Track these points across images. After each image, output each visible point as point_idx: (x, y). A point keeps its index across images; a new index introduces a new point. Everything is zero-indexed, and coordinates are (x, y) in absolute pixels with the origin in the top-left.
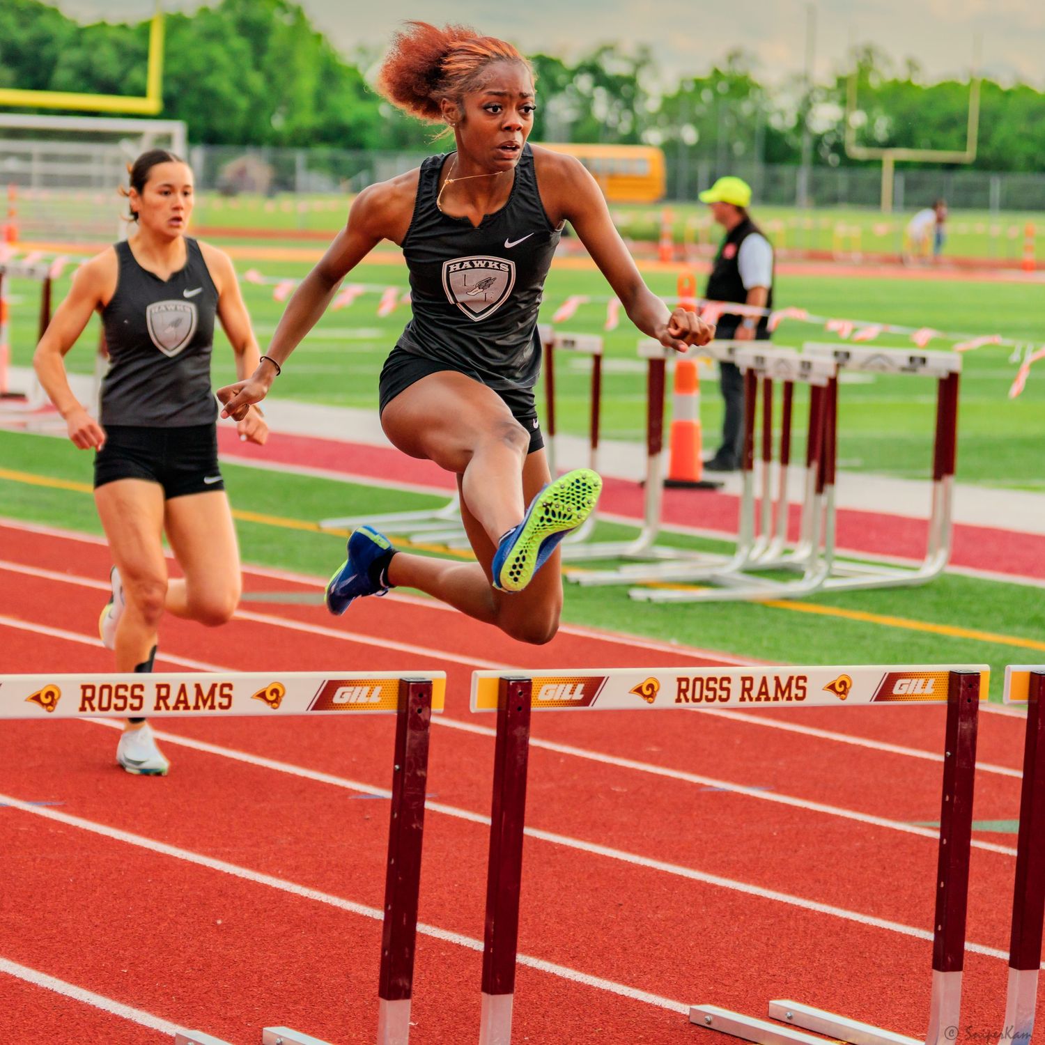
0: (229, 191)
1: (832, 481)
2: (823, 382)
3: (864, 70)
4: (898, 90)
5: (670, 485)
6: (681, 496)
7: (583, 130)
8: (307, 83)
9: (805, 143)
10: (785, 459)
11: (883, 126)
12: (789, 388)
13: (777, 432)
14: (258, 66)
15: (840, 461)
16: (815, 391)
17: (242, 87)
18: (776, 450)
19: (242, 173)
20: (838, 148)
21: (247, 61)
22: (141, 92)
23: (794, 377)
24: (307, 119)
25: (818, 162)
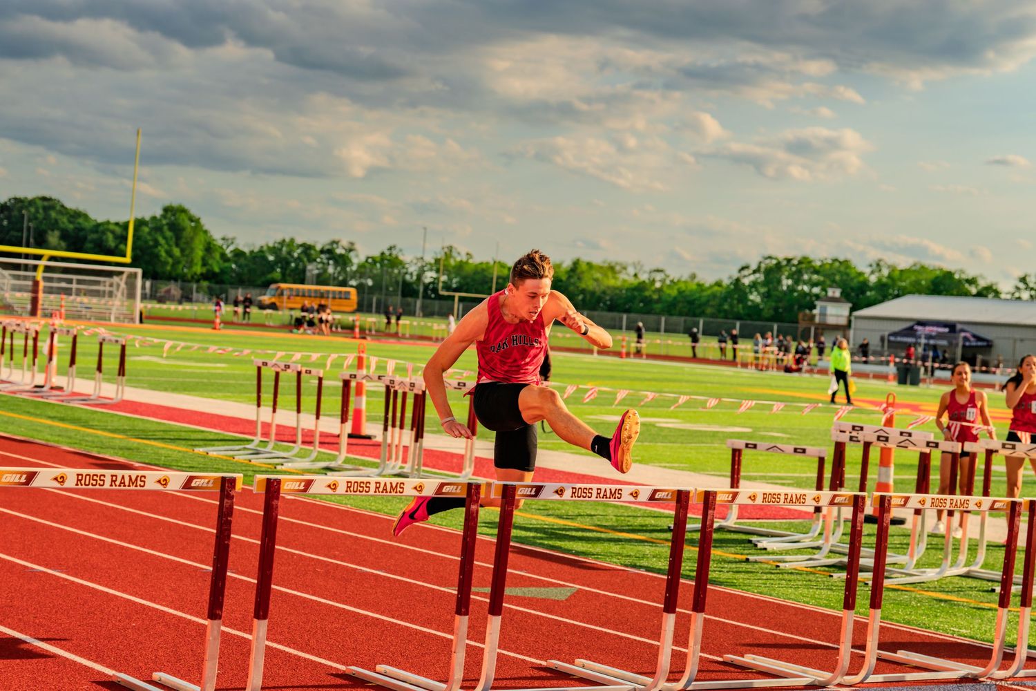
0: (161, 300)
1: (422, 437)
2: (420, 393)
3: (448, 255)
4: (461, 266)
5: (350, 436)
6: (354, 441)
7: (322, 278)
8: (199, 253)
9: (421, 289)
10: (402, 427)
11: (455, 282)
12: (405, 394)
13: (398, 415)
14: (177, 245)
15: (426, 429)
16: (416, 396)
17: (169, 253)
18: (398, 423)
19: (168, 291)
20: (435, 290)
21: (172, 242)
22: (124, 255)
23: (407, 390)
24: (198, 269)
25: (426, 296)
